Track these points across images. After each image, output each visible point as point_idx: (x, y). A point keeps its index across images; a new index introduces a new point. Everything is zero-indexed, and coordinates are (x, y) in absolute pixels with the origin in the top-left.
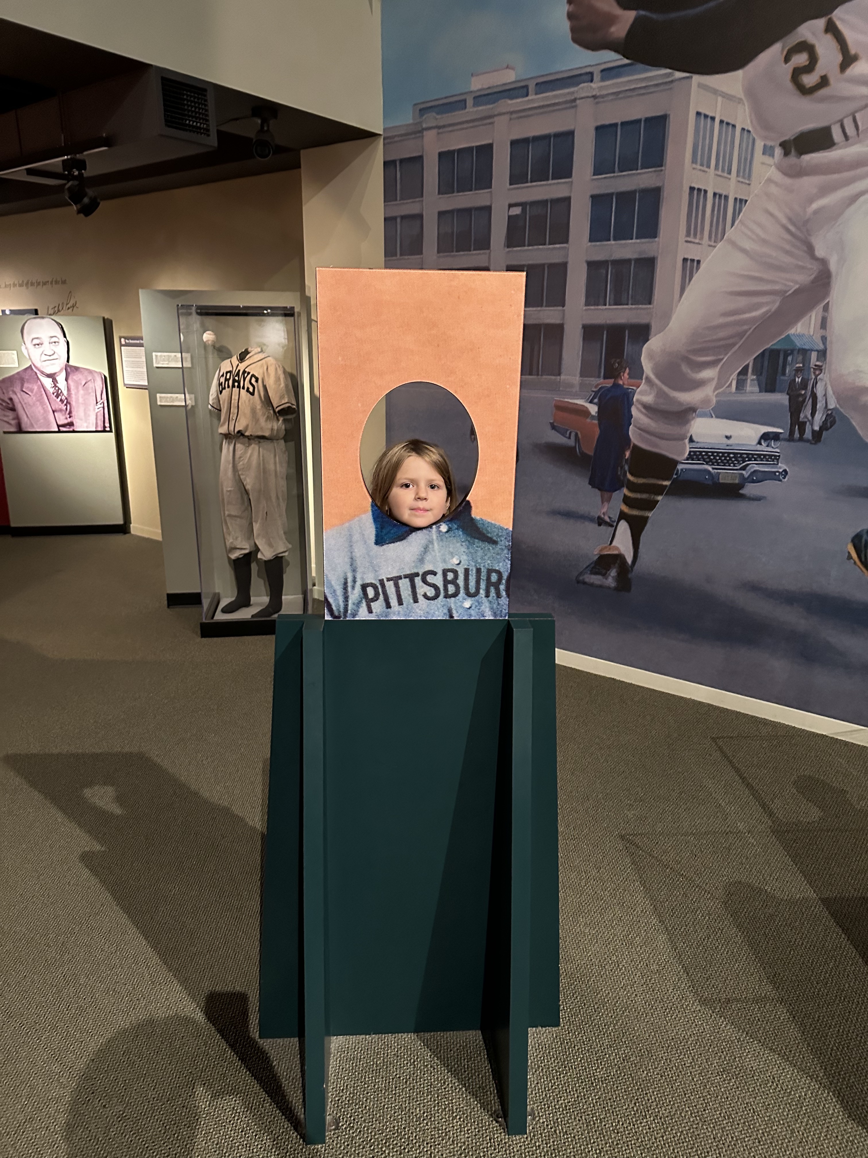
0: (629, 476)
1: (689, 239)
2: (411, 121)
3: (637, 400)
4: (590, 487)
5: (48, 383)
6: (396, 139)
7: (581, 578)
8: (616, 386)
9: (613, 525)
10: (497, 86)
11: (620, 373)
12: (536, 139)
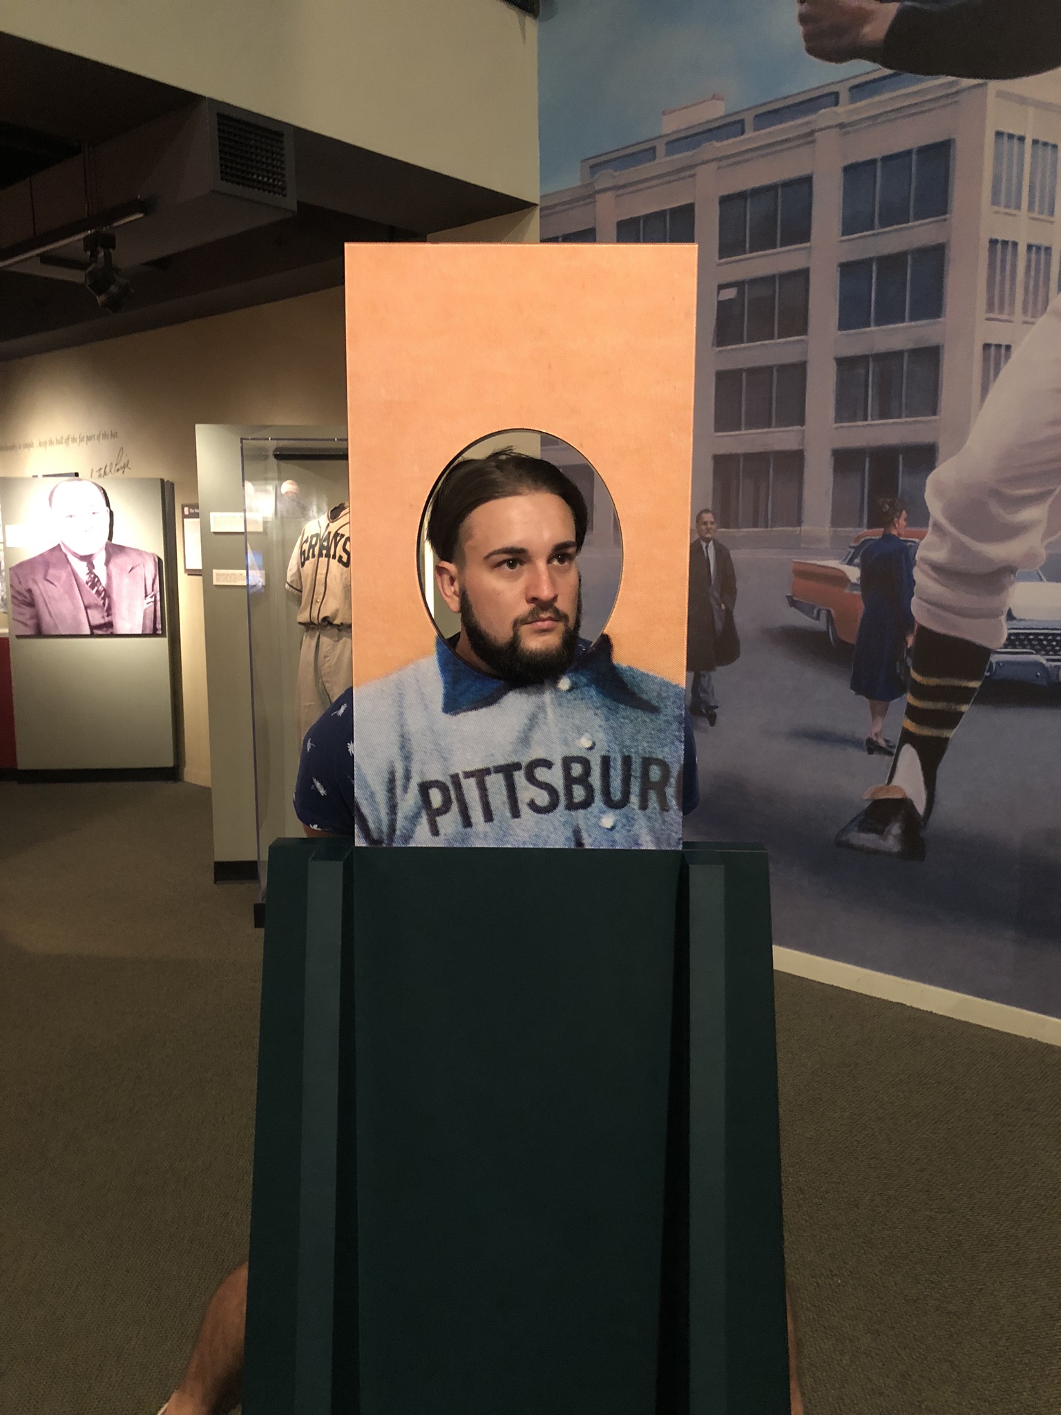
0: (915, 675)
1: (992, 316)
2: (578, 183)
3: (922, 559)
4: (853, 692)
5: (81, 569)
6: (557, 209)
7: (844, 838)
8: (887, 537)
9: (891, 752)
10: (700, 124)
11: (893, 519)
12: (756, 192)
